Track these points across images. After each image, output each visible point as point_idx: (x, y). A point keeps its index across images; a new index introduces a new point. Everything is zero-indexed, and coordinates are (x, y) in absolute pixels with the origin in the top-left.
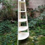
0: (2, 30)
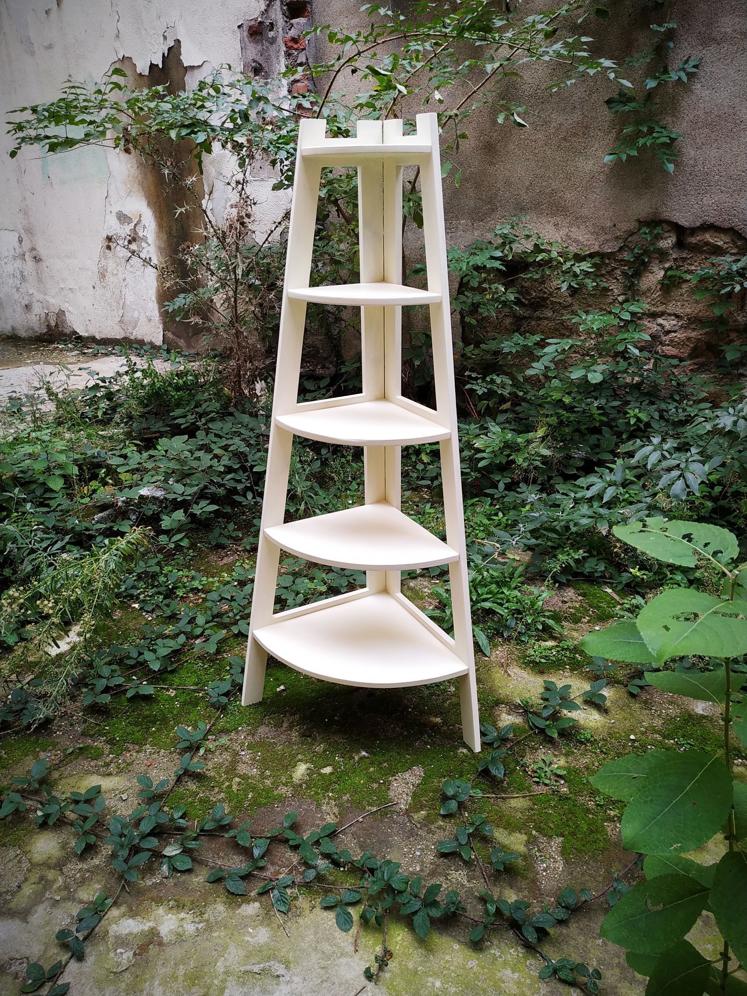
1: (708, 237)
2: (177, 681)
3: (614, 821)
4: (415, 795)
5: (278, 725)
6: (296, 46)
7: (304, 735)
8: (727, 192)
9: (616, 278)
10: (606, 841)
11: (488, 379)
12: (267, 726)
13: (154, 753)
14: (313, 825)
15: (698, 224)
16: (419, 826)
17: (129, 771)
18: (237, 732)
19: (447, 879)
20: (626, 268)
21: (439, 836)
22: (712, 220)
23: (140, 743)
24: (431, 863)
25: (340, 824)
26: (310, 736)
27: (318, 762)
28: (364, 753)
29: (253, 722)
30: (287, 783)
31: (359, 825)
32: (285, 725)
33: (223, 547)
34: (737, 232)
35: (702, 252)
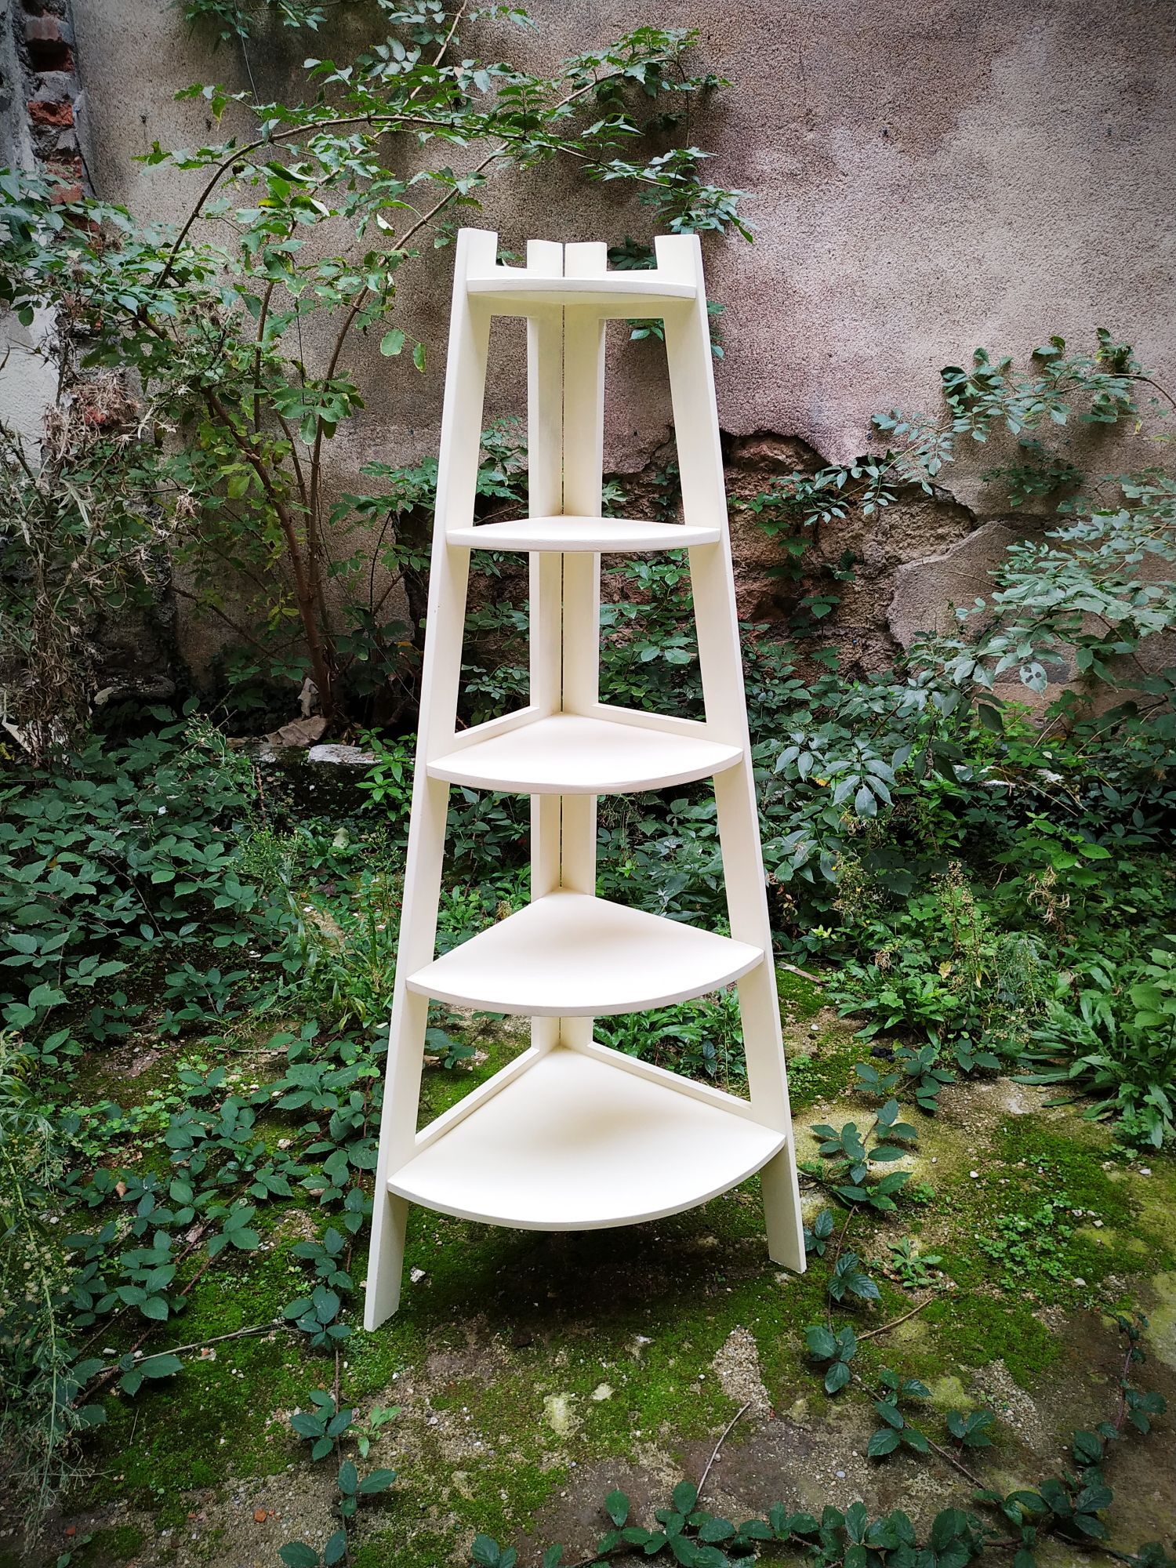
0: (55, 973)
1: (765, 449)
2: (200, 1326)
3: (1040, 1307)
4: (766, 1379)
5: (460, 1345)
6: (52, 119)
7: (517, 1346)
8: (786, 387)
9: (642, 511)
10: (1054, 1339)
11: (500, 674)
12: (440, 1352)
13: (257, 1490)
14: (648, 1502)
15: (751, 431)
16: (809, 1427)
17: (228, 1549)
18: (394, 1385)
19: (911, 1497)
20: (656, 496)
21: (849, 1430)
22: (769, 426)
23: (212, 1481)
24: (871, 1482)
25: (690, 1479)
26: (530, 1344)
27: (577, 1383)
28: (642, 1339)
29: (411, 1354)
30: (552, 1442)
31: (719, 1467)
32: (471, 1339)
33: (119, 1042)
34: (802, 441)
35: (756, 470)
